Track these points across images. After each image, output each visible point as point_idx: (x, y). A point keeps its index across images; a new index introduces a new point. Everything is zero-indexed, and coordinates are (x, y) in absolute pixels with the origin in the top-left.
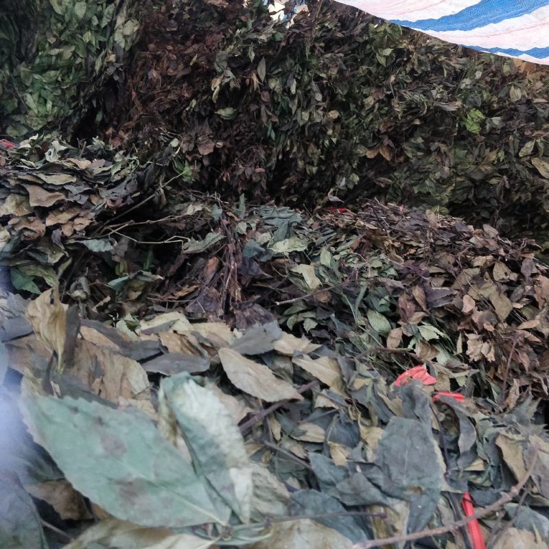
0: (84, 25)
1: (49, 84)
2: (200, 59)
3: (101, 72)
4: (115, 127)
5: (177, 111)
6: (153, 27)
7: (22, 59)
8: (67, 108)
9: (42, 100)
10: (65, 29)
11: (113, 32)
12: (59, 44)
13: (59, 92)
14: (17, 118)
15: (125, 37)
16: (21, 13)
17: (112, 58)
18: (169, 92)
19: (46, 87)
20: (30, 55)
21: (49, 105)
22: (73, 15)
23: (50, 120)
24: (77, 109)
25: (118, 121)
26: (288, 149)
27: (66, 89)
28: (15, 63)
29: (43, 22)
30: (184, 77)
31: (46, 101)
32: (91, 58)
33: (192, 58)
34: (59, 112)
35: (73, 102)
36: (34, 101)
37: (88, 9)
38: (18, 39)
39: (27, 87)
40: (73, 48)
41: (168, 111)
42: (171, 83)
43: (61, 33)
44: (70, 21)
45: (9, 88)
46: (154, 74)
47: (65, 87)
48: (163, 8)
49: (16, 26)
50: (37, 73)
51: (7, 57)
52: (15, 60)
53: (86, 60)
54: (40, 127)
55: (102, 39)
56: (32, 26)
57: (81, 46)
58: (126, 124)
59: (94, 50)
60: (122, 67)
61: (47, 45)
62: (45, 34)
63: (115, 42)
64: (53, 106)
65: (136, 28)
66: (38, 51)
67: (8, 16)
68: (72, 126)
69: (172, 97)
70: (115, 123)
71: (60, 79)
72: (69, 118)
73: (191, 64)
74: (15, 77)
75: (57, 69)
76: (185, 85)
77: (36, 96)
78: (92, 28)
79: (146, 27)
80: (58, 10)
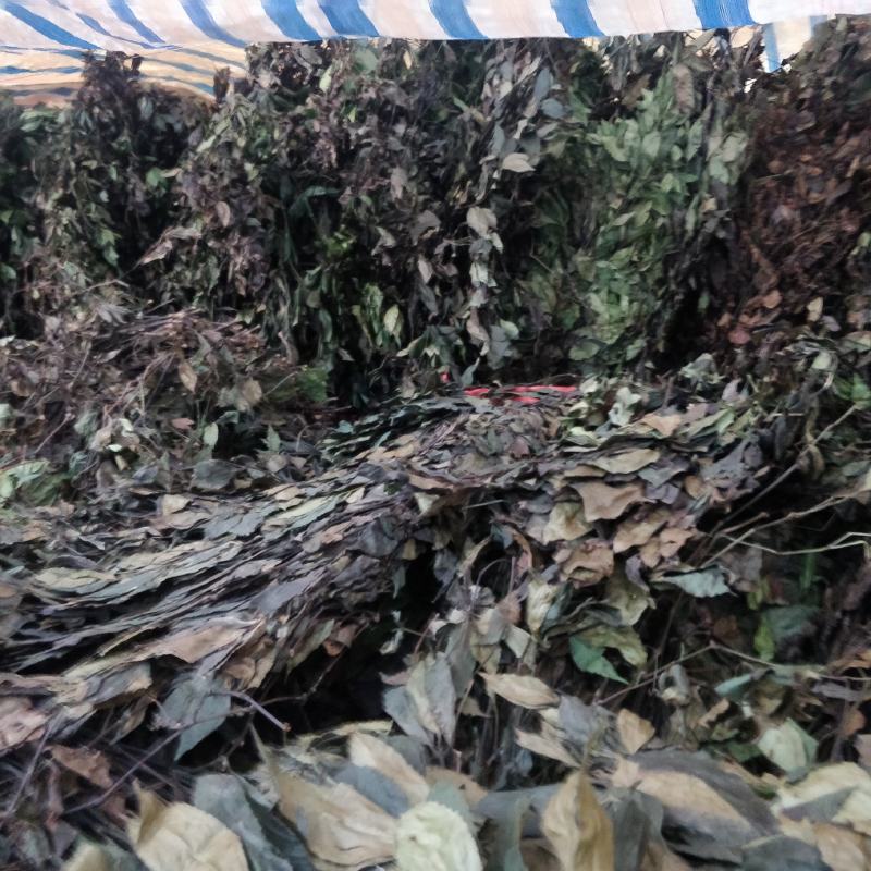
0: (661, 165)
1: (621, 269)
2: (866, 161)
3: (697, 231)
4: (732, 311)
5: (837, 260)
6: (773, 133)
7: (577, 245)
8: (651, 298)
9: (613, 297)
10: (634, 180)
11: (705, 164)
12: (628, 206)
13: (637, 278)
14: (582, 332)
15: (727, 165)
16: (567, 179)
17: (711, 204)
18: (817, 231)
19: (618, 275)
20: (589, 236)
21: (625, 302)
22: (642, 156)
23: (629, 323)
24: (668, 297)
25: (737, 300)
27: (647, 271)
28: (568, 253)
29: (600, 182)
30: (841, 201)
31: (618, 297)
32: (678, 214)
33: (848, 165)
34: (640, 309)
35: (660, 288)
36: (602, 301)
37: (664, 139)
38: (568, 218)
39: (590, 284)
40: (649, 206)
41: (820, 264)
42: (817, 215)
43: (628, 188)
44: (639, 167)
45: (564, 292)
46: (784, 212)
47: (644, 269)
48: (786, 95)
49: (563, 201)
50: (601, 258)
51: (556, 249)
52: (568, 249)
53: (671, 217)
54: (616, 337)
55: (691, 178)
56: (586, 193)
57: (662, 199)
58: (750, 302)
59: (680, 200)
60: (728, 214)
61: (611, 214)
62: (604, 198)
63: (711, 178)
64: (631, 302)
65: (744, 145)
66: (598, 226)
67: (551, 191)
68: (663, 326)
69: (824, 237)
70: (732, 304)
71: (635, 259)
72: (657, 314)
73: (849, 175)
74: (571, 274)
75: (628, 245)
76: (844, 212)
77: (603, 294)
78: (676, 166)
79: (761, 135)
80: (619, 156)
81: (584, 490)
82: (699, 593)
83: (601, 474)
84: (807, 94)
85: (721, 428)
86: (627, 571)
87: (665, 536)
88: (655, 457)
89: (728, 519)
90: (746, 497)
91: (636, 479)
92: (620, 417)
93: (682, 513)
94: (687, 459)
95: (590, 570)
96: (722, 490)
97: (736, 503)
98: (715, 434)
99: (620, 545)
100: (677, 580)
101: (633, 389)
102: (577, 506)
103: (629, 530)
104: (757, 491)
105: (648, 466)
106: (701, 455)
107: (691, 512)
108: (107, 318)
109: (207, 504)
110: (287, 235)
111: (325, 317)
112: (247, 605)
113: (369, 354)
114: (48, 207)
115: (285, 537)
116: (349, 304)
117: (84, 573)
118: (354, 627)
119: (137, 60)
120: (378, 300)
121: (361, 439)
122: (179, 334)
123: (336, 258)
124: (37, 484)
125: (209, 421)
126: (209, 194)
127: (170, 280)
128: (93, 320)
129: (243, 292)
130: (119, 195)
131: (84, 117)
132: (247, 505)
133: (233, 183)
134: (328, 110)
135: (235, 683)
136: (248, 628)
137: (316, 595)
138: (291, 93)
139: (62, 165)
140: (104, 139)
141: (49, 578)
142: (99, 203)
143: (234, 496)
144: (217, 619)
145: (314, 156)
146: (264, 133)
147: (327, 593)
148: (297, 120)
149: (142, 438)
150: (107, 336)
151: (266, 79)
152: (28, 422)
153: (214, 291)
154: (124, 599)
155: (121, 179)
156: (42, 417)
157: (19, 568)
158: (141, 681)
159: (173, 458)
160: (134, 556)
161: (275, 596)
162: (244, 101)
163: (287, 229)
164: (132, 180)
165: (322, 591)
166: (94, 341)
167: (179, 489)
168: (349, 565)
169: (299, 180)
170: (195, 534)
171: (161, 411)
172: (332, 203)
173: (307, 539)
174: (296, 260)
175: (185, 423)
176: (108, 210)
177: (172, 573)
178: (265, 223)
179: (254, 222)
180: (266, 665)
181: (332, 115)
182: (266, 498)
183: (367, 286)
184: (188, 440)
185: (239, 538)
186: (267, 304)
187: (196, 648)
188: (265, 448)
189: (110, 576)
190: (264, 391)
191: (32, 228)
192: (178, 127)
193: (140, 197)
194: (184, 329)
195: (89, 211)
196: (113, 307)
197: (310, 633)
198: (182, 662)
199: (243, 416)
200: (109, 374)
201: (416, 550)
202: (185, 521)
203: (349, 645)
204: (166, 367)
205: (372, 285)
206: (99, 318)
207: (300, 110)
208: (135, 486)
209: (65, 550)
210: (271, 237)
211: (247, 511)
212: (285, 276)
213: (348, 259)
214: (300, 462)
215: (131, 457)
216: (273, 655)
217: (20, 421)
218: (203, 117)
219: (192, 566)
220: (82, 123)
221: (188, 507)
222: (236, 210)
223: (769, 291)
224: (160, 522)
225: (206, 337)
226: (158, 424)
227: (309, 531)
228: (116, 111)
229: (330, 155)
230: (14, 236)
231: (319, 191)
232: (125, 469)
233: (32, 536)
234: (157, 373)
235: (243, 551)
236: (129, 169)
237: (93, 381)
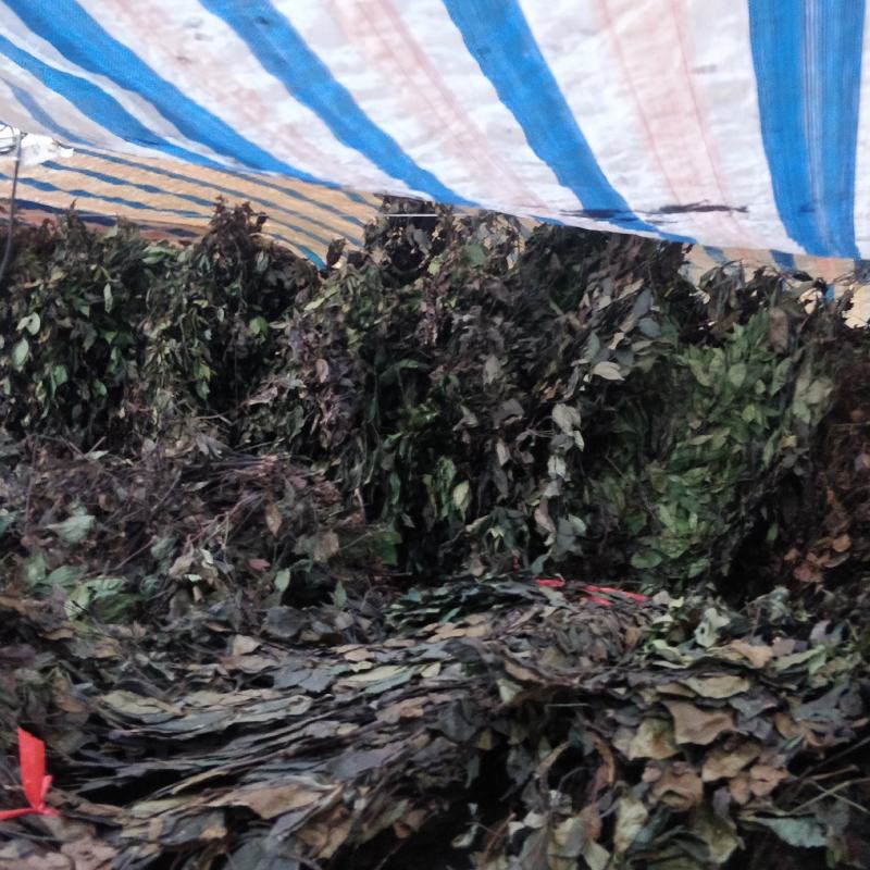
0: (743, 396)
1: (693, 487)
3: (773, 464)
4: (801, 548)
6: (857, 385)
7: (652, 456)
8: (720, 522)
9: (682, 513)
10: (715, 405)
11: (789, 402)
12: (706, 428)
13: (707, 498)
14: (646, 541)
15: (811, 406)
16: (650, 393)
17: (791, 441)
19: (688, 492)
20: (665, 449)
21: (693, 519)
22: (726, 384)
23: (695, 541)
24: (737, 523)
25: (806, 537)
27: (719, 493)
28: (642, 462)
29: (681, 401)
31: (688, 514)
32: (756, 445)
34: (708, 529)
35: (731, 512)
36: (671, 515)
37: (749, 372)
38: (647, 429)
39: (660, 495)
40: (727, 431)
43: (709, 411)
44: (722, 393)
45: (634, 498)
47: (717, 491)
49: (644, 413)
50: (674, 473)
51: (630, 456)
52: (643, 459)
53: (748, 446)
54: (680, 553)
55: (773, 413)
56: (667, 408)
57: (741, 428)
58: (819, 542)
59: (759, 432)
60: (807, 453)
61: (689, 433)
62: (684, 417)
63: (794, 416)
64: (699, 520)
65: (828, 391)
66: (675, 442)
67: (633, 401)
68: (729, 550)
70: (800, 541)
71: (708, 479)
72: (725, 537)
74: (644, 482)
75: (703, 465)
77: (672, 507)
78: (757, 398)
79: (846, 384)
80: (704, 380)
81: (676, 710)
82: (793, 841)
83: (691, 695)
85: (813, 668)
86: (714, 803)
87: (756, 773)
88: (745, 687)
89: (819, 765)
90: (842, 746)
91: (726, 706)
92: (705, 638)
93: (774, 751)
94: (775, 694)
95: (680, 796)
96: (819, 735)
97: (830, 751)
98: (806, 672)
99: (709, 775)
100: (771, 823)
101: (720, 611)
102: (666, 724)
103: (718, 759)
104: (854, 742)
105: (740, 695)
106: (790, 692)
107: (782, 751)
108: (204, 449)
109: (276, 651)
110: (374, 399)
111: (395, 481)
112: (322, 767)
113: (431, 523)
114: (153, 335)
115: (357, 701)
116: (421, 472)
117: (151, 701)
118: (424, 812)
119: (262, 219)
120: (451, 472)
121: (430, 611)
122: (268, 475)
123: (416, 428)
124: (111, 601)
125: (283, 567)
126: (311, 350)
127: (253, 421)
128: (190, 449)
129: (325, 445)
130: (222, 337)
131: (204, 260)
132: (316, 660)
133: (335, 344)
134: (436, 294)
135: (307, 849)
136: (325, 793)
137: (394, 770)
138: (399, 272)
139: (175, 300)
140: (218, 282)
141: (115, 699)
142: (202, 339)
143: (300, 647)
144: (291, 777)
145: (417, 332)
146: (369, 304)
147: (405, 770)
148: (403, 298)
149: (220, 571)
150: (199, 466)
151: (379, 256)
152: (109, 537)
153: (295, 439)
154: (189, 736)
155: (226, 322)
156: (123, 535)
157: (89, 685)
158: (215, 830)
159: (245, 598)
160: (200, 693)
161: (352, 764)
162: (355, 272)
163: (375, 393)
164: (237, 325)
165: (400, 767)
166: (185, 469)
167: (247, 631)
168: (428, 744)
169: (394, 350)
170: (262, 681)
171: (241, 548)
172: (422, 378)
173: (381, 707)
174: (379, 423)
175: (261, 564)
176: (209, 347)
177: (239, 718)
178: (357, 385)
179: (347, 382)
180: (340, 836)
181: (438, 299)
182: (334, 656)
183: (442, 458)
184: (260, 582)
185: (308, 693)
186: (343, 458)
187: (273, 804)
188: (330, 602)
189: (175, 709)
190: (341, 545)
191: (133, 351)
192: (288, 284)
193: (241, 341)
194: (273, 472)
195: (192, 345)
196: (212, 440)
197: (383, 810)
198: (256, 816)
199: (316, 565)
200: (193, 503)
201: (493, 741)
202: (255, 665)
203: (417, 829)
204: (255, 507)
205: (447, 458)
206: (196, 448)
207: (407, 289)
208: (208, 621)
209: (134, 674)
210: (360, 398)
211: (315, 666)
212: (366, 436)
213: (429, 430)
214: (365, 623)
215: (208, 589)
216: (348, 825)
217: (103, 534)
218: (313, 280)
219: (260, 715)
220: (201, 264)
221: (257, 651)
222: (334, 369)
223: (840, 534)
224: (228, 662)
225: (292, 483)
226: (234, 561)
227: (384, 698)
228: (235, 260)
229: (431, 334)
230: (113, 356)
231: (412, 364)
232: (200, 601)
233: (106, 653)
234: (245, 511)
235: (312, 709)
236: (237, 314)
237: (176, 507)
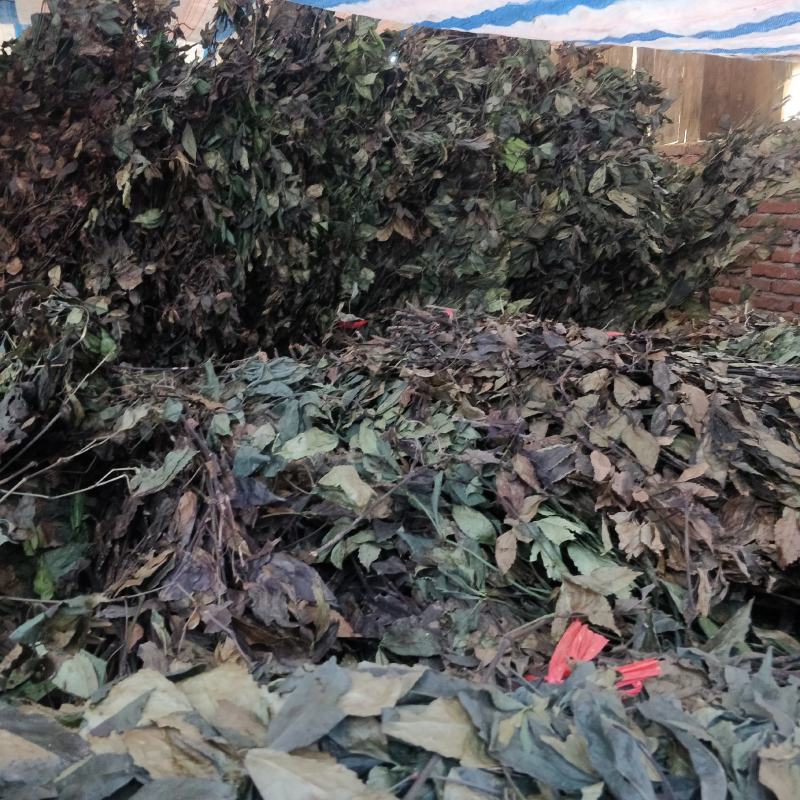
2: (89, 145)
5: (70, 232)
18: (50, 204)
26: (259, 254)
30: (70, 178)
33: (74, 147)
41: (56, 235)
42: (50, 189)
46: (19, 184)
48: (10, 75)
69: (56, 211)
73: (76, 155)
76: (73, 189)
84: (31, 77)
